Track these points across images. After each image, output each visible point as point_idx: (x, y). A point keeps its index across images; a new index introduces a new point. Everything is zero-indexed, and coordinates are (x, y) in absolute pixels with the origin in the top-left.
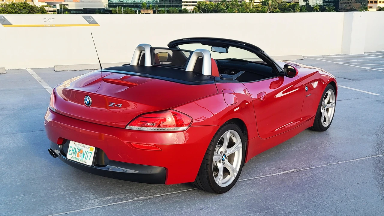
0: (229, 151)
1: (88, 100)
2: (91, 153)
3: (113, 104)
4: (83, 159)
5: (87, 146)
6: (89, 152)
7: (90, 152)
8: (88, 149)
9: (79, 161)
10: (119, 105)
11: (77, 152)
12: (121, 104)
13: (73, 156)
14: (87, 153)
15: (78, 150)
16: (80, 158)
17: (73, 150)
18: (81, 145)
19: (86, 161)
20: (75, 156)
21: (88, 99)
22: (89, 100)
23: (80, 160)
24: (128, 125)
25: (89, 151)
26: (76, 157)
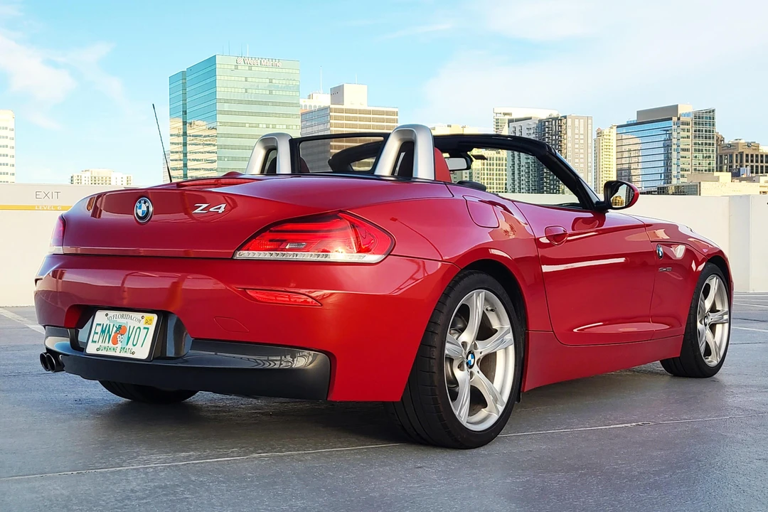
0: (484, 348)
1: (144, 208)
2: (148, 329)
3: (204, 206)
4: (128, 347)
5: (138, 315)
6: (142, 329)
7: (145, 328)
8: (140, 321)
9: (117, 354)
10: (219, 208)
11: (113, 334)
12: (223, 206)
13: (103, 345)
14: (138, 330)
15: (115, 329)
16: (119, 345)
17: (103, 331)
18: (122, 316)
19: (134, 349)
20: (106, 344)
21: (143, 205)
22: (148, 207)
23: (118, 350)
24: (239, 249)
25: (142, 325)
26: (111, 345)
